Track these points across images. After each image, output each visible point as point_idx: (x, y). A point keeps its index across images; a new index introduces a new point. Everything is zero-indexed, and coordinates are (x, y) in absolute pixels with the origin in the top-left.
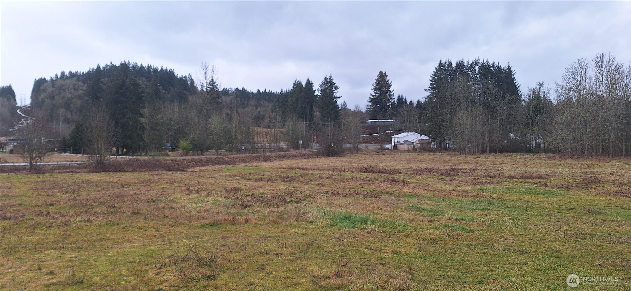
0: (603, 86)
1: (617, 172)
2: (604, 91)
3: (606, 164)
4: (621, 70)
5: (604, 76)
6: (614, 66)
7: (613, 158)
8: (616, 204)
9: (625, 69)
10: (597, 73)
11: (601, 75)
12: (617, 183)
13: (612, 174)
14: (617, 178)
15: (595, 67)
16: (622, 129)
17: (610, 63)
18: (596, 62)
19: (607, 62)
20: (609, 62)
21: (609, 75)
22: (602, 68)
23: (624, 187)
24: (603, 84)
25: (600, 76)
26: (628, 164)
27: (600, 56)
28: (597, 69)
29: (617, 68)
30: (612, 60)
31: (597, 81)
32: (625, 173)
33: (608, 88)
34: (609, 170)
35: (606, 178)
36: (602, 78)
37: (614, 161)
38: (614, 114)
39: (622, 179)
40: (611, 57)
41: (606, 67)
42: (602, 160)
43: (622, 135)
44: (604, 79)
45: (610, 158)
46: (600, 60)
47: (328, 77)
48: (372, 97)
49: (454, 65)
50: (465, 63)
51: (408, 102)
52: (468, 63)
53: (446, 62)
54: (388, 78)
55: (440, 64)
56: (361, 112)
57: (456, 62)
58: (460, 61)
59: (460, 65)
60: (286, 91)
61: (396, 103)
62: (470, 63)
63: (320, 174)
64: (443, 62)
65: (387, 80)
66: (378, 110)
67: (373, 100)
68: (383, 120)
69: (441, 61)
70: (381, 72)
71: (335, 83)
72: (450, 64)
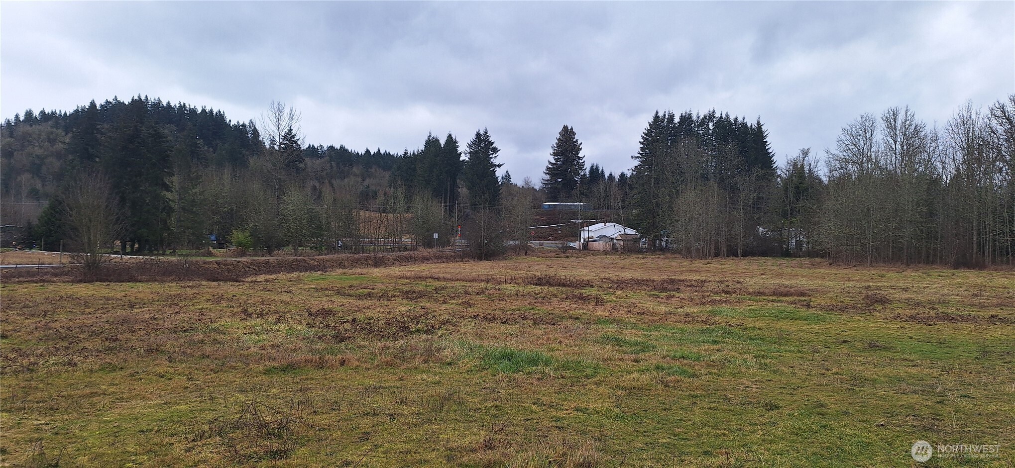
0: (896, 157)
1: (913, 287)
2: (898, 164)
3: (898, 275)
4: (922, 134)
5: (898, 143)
6: (913, 127)
7: (908, 265)
8: (910, 335)
9: (929, 132)
10: (888, 138)
11: (894, 140)
12: (912, 303)
13: (906, 290)
14: (912, 296)
15: (885, 128)
16: (922, 222)
17: (908, 122)
18: (887, 120)
19: (903, 121)
20: (906, 121)
21: (905, 140)
22: (896, 129)
23: (920, 310)
24: (895, 154)
25: (892, 141)
26: (929, 275)
27: (894, 112)
28: (889, 131)
29: (917, 130)
30: (909, 118)
31: (888, 150)
32: (925, 288)
33: (903, 159)
34: (901, 284)
35: (897, 296)
36: (895, 145)
37: (909, 270)
38: (911, 200)
39: (919, 298)
40: (909, 113)
41: (901, 128)
42: (892, 269)
43: (921, 231)
44: (898, 146)
45: (904, 266)
46: (893, 117)
47: (482, 132)
48: (550, 166)
49: (677, 120)
50: (694, 118)
51: (607, 175)
52: (698, 117)
53: (665, 115)
54: (576, 137)
55: (656, 117)
56: (534, 189)
57: (680, 115)
58: (686, 113)
59: (686, 119)
60: (414, 153)
61: (588, 176)
62: (702, 117)
63: (466, 287)
64: (661, 114)
65: (575, 140)
66: (559, 186)
67: (552, 171)
68: (567, 204)
69: (657, 113)
70: (565, 128)
71: (493, 143)
72: (672, 117)
